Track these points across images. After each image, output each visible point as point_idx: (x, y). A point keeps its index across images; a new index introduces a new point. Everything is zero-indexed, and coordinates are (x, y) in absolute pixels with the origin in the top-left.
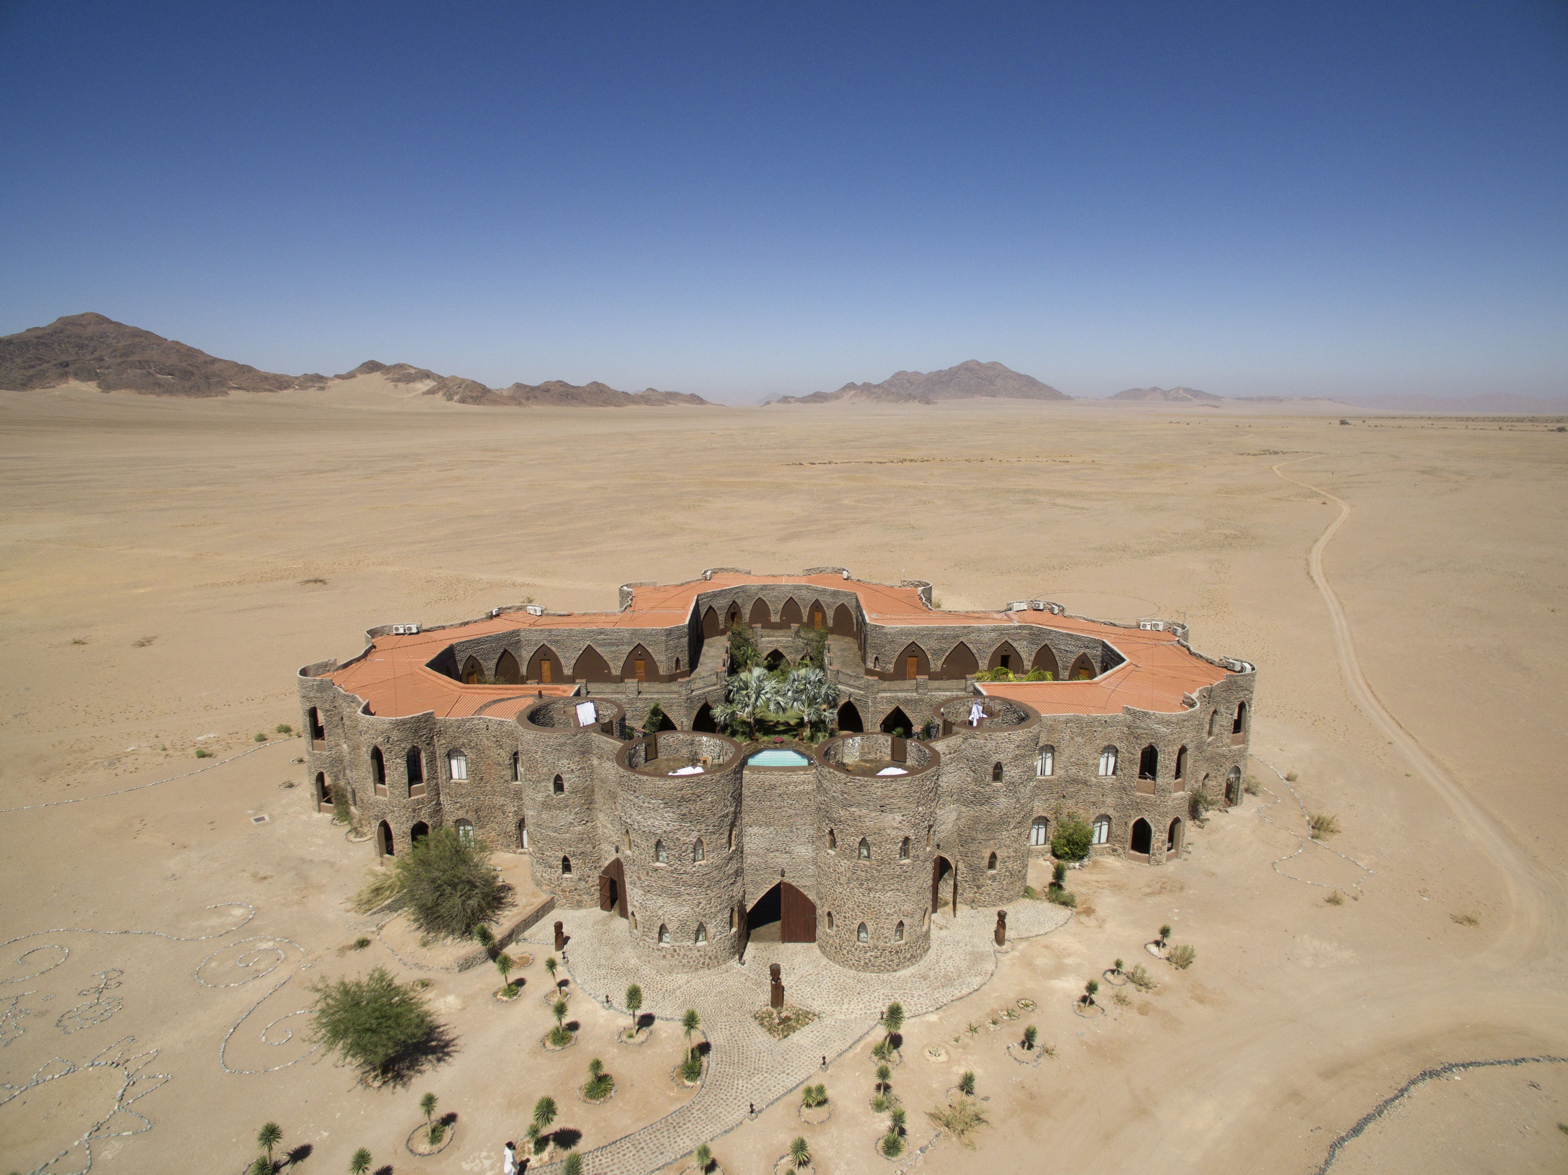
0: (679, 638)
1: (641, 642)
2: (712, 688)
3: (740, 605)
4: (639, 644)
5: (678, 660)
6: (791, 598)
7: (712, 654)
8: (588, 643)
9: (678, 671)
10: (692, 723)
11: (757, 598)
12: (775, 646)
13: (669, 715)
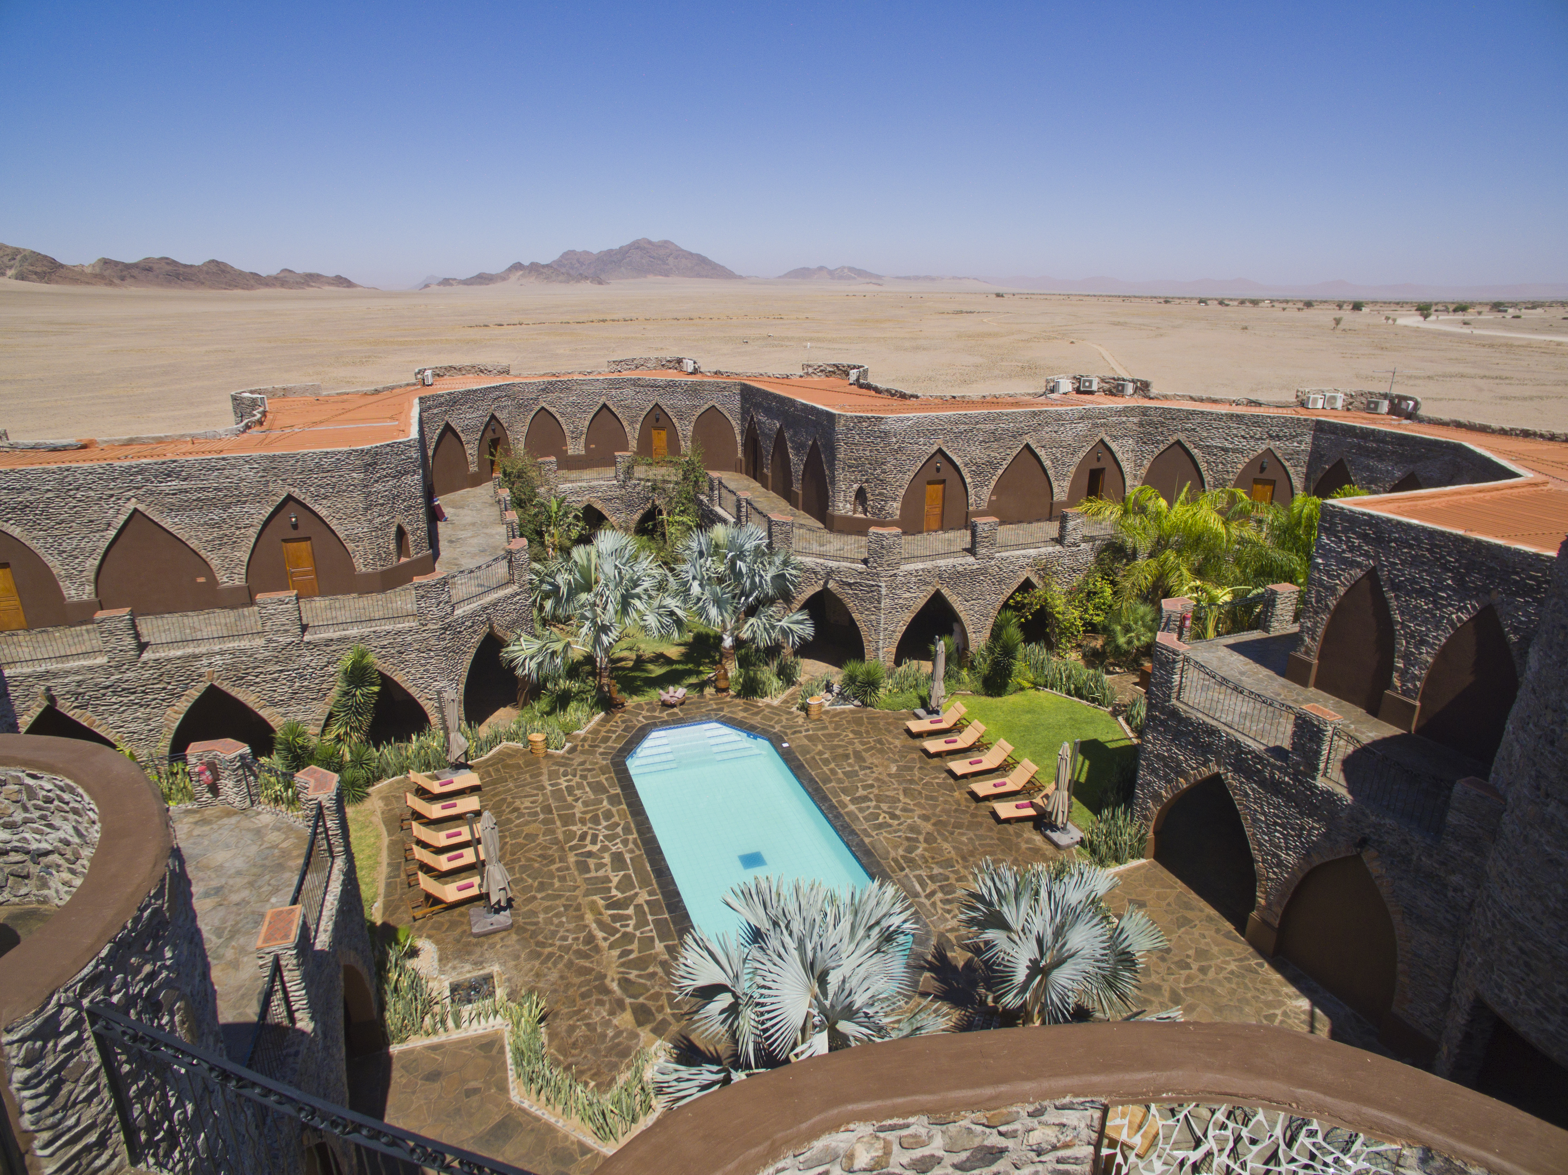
0: (400, 474)
1: (296, 493)
2: (501, 593)
3: (505, 425)
4: (289, 498)
5: (401, 533)
6: (604, 406)
7: (468, 519)
8: (132, 505)
9: (403, 560)
10: (462, 687)
11: (537, 408)
12: (585, 499)
13: (399, 677)
